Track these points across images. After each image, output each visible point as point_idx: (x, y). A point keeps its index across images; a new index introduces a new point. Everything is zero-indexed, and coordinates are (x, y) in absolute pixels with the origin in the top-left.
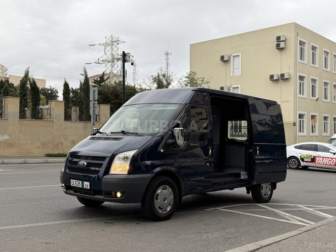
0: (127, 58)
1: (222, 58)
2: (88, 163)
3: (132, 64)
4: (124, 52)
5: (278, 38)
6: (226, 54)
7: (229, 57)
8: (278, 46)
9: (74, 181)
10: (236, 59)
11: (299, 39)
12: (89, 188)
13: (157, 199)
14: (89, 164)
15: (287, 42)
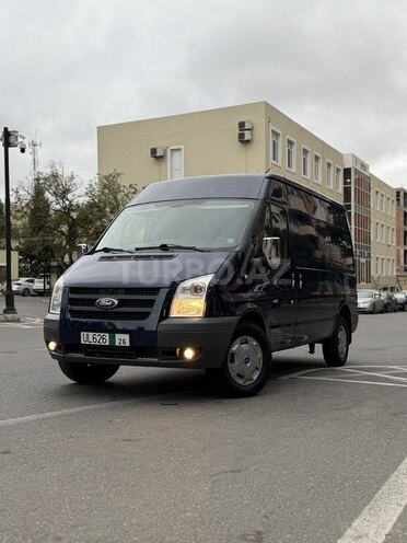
0: (12, 139)
1: (154, 151)
2: (120, 301)
3: (23, 150)
4: (6, 129)
5: (242, 125)
6: (160, 146)
7: (165, 151)
8: (241, 136)
9: (91, 334)
10: (175, 154)
11: (272, 127)
12: (128, 344)
13: (232, 361)
14: (122, 303)
15: (255, 132)
